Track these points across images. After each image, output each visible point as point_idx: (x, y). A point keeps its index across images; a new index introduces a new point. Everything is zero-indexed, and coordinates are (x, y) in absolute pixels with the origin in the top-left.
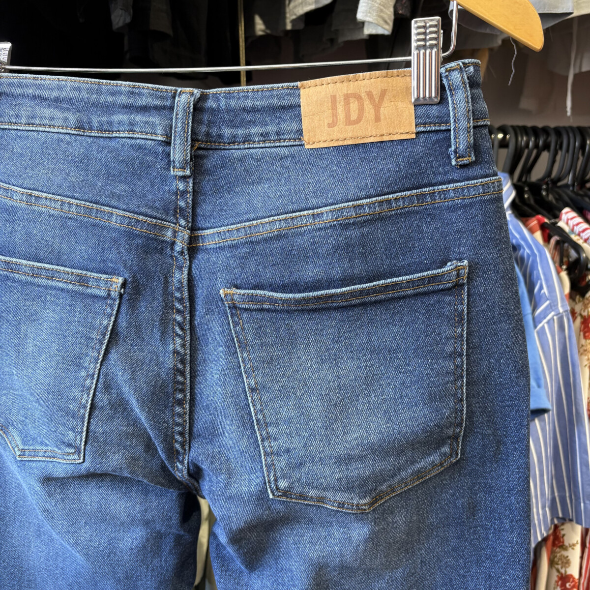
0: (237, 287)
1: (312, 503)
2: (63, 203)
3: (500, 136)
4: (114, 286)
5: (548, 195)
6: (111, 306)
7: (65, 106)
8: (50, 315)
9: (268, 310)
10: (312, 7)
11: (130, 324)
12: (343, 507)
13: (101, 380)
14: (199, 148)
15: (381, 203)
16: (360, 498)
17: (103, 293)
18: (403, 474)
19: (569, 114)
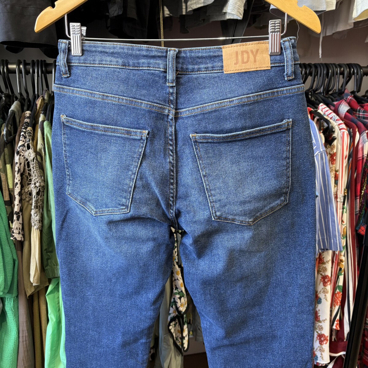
0: (197, 133)
1: (229, 222)
2: (119, 99)
4: (144, 134)
5: (311, 97)
6: (143, 143)
7: (116, 56)
8: (113, 148)
9: (210, 143)
10: (202, 5)
11: (151, 151)
12: (242, 223)
13: (139, 175)
14: (179, 74)
15: (257, 96)
16: (249, 219)
17: (139, 138)
18: (266, 209)
19: (320, 57)
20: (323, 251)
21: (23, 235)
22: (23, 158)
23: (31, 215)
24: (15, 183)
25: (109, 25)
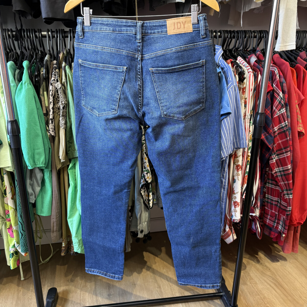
0: (153, 68)
1: (171, 118)
2: (111, 49)
3: (219, 34)
4: (124, 69)
5: (234, 53)
6: (124, 74)
7: (109, 26)
8: (108, 77)
9: (161, 73)
11: (128, 78)
12: (178, 118)
13: (122, 92)
14: (143, 35)
15: (185, 47)
16: (182, 116)
17: (122, 71)
18: (192, 111)
19: (242, 26)
20: (237, 149)
21: (55, 133)
22: (54, 87)
23: (59, 120)
24: (50, 102)
25: (103, 6)
